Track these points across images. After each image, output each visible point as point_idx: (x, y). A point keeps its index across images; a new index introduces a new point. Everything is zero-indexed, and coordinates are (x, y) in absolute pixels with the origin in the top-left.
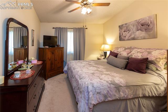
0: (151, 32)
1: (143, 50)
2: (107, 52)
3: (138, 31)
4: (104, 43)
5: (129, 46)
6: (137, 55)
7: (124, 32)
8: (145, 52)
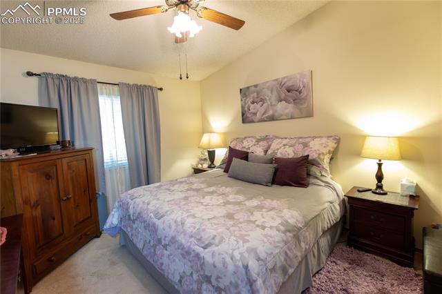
0: (305, 106)
1: (293, 142)
2: (214, 151)
3: (281, 101)
4: (205, 129)
5: (264, 135)
6: (287, 152)
7: (253, 103)
8: (297, 145)
